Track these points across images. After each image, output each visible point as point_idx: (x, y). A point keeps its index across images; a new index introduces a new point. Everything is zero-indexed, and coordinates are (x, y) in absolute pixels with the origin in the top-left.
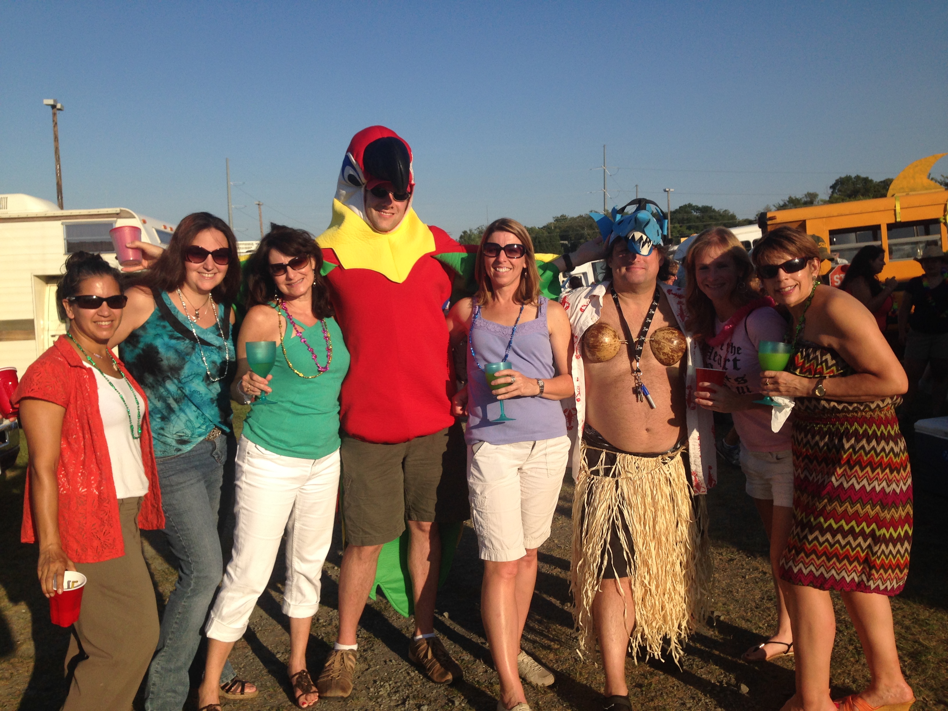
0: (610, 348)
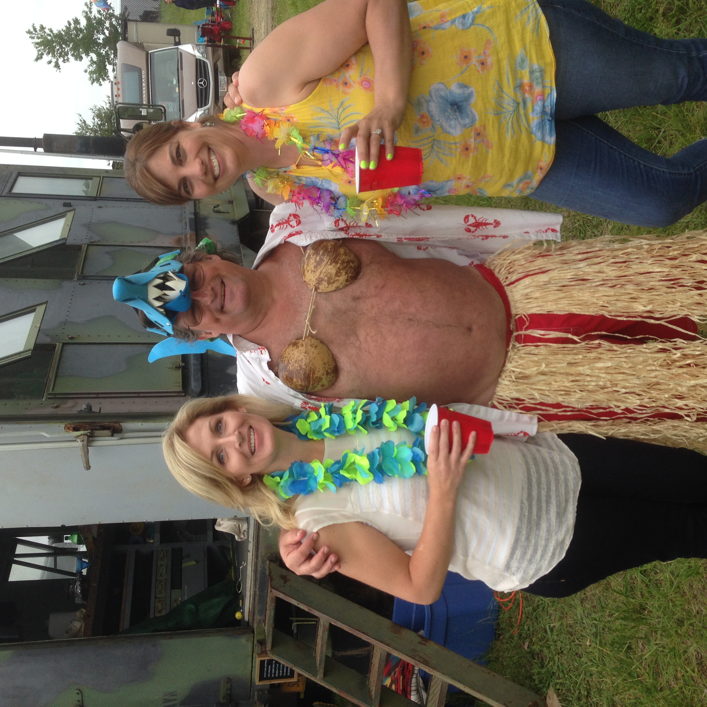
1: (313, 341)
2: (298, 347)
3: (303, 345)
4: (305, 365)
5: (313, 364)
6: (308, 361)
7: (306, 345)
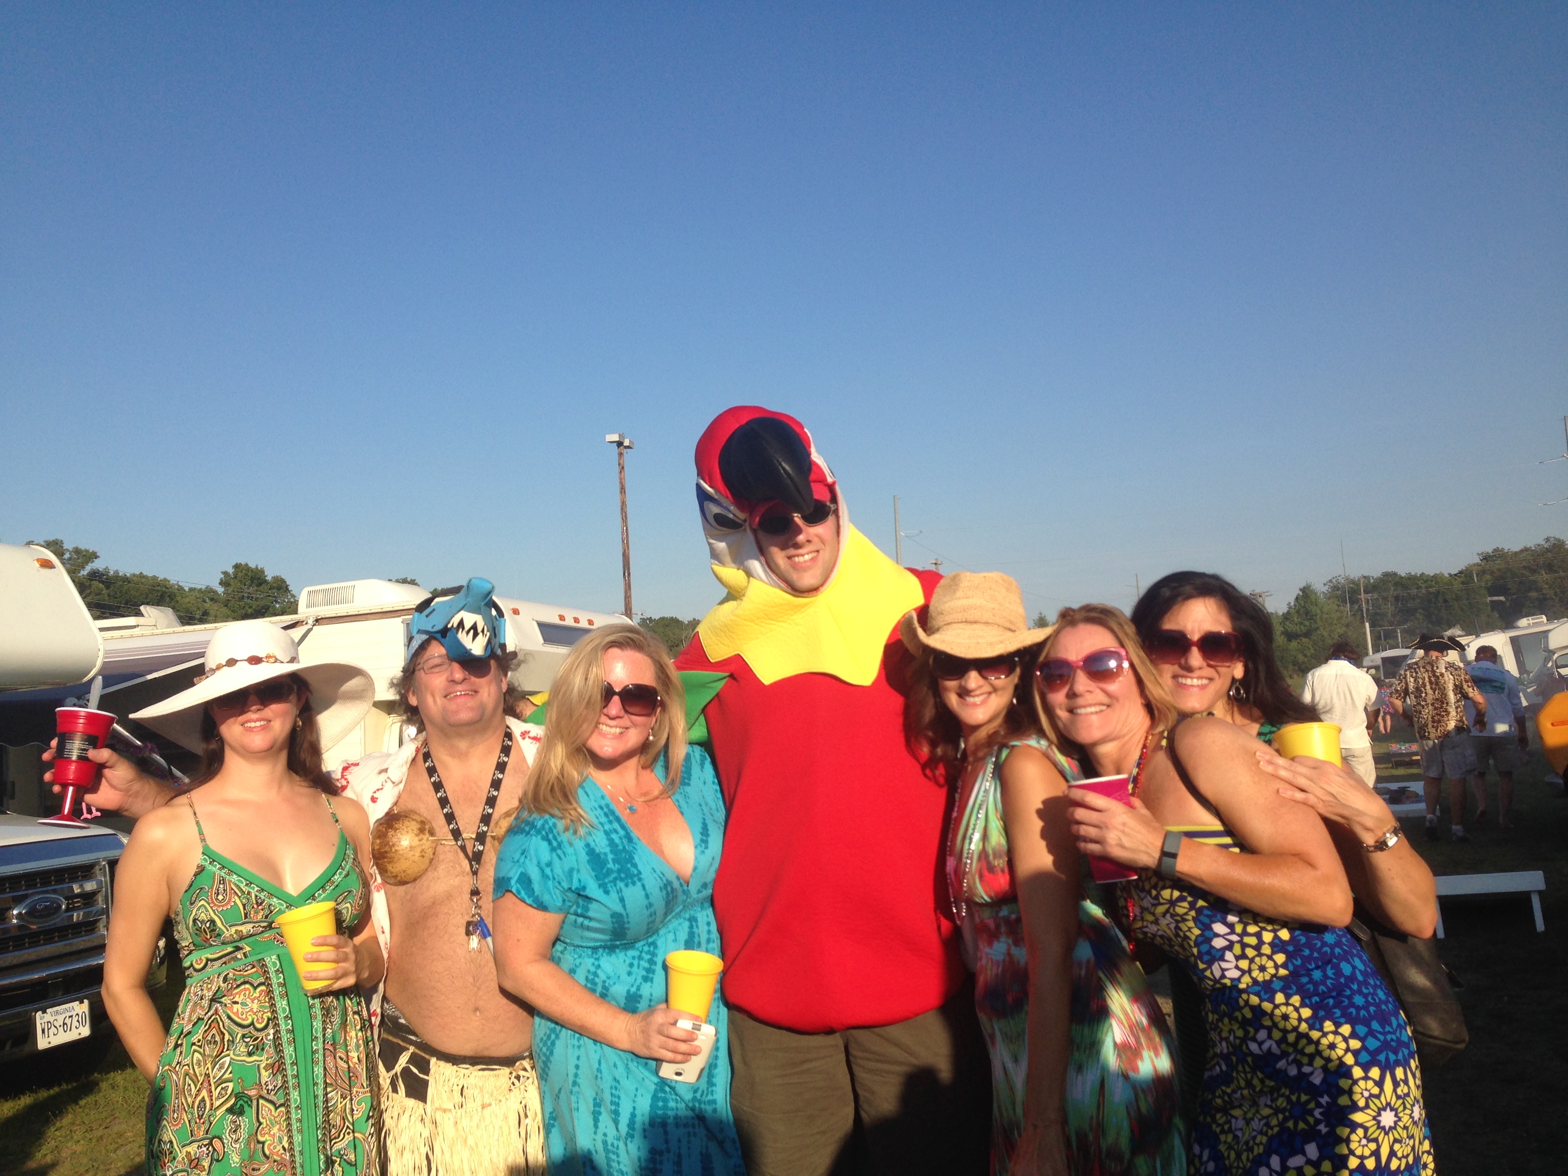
0: (411, 853)
1: (430, 852)
2: (417, 835)
3: (420, 840)
4: (396, 851)
5: (399, 859)
6: (401, 852)
7: (421, 845)
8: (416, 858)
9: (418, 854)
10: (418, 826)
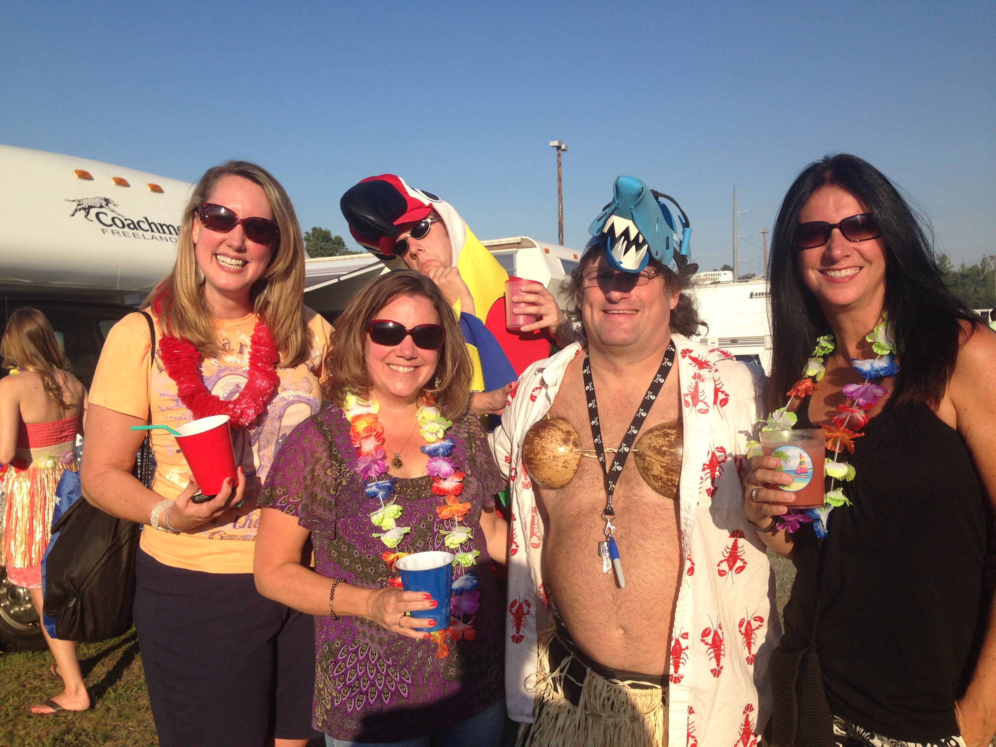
0: (555, 463)
1: (573, 463)
8: (559, 468)
9: (560, 465)
10: (563, 436)
